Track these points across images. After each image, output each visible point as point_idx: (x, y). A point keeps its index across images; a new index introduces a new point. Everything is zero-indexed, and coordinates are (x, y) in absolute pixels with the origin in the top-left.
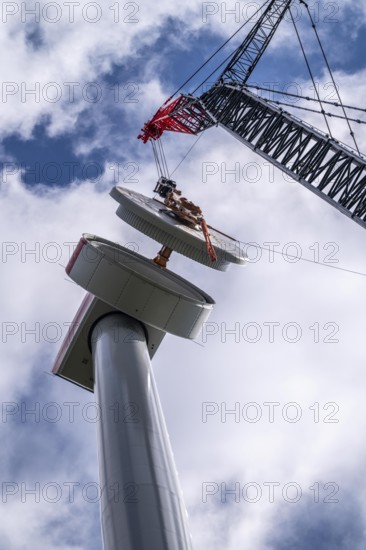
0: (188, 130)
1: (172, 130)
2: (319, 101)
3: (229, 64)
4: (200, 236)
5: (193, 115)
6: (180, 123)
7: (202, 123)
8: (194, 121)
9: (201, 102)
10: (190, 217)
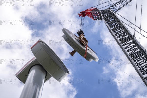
0: (93, 18)
1: (89, 16)
2: (135, 25)
3: (113, 5)
4: (85, 49)
5: (97, 15)
6: (92, 15)
7: (98, 18)
8: (96, 16)
9: (101, 12)
10: (84, 43)
